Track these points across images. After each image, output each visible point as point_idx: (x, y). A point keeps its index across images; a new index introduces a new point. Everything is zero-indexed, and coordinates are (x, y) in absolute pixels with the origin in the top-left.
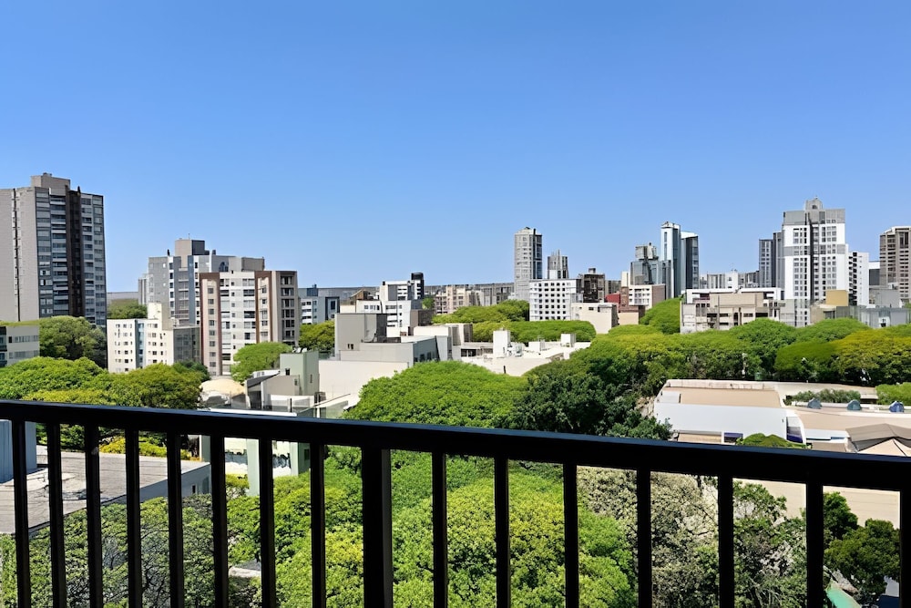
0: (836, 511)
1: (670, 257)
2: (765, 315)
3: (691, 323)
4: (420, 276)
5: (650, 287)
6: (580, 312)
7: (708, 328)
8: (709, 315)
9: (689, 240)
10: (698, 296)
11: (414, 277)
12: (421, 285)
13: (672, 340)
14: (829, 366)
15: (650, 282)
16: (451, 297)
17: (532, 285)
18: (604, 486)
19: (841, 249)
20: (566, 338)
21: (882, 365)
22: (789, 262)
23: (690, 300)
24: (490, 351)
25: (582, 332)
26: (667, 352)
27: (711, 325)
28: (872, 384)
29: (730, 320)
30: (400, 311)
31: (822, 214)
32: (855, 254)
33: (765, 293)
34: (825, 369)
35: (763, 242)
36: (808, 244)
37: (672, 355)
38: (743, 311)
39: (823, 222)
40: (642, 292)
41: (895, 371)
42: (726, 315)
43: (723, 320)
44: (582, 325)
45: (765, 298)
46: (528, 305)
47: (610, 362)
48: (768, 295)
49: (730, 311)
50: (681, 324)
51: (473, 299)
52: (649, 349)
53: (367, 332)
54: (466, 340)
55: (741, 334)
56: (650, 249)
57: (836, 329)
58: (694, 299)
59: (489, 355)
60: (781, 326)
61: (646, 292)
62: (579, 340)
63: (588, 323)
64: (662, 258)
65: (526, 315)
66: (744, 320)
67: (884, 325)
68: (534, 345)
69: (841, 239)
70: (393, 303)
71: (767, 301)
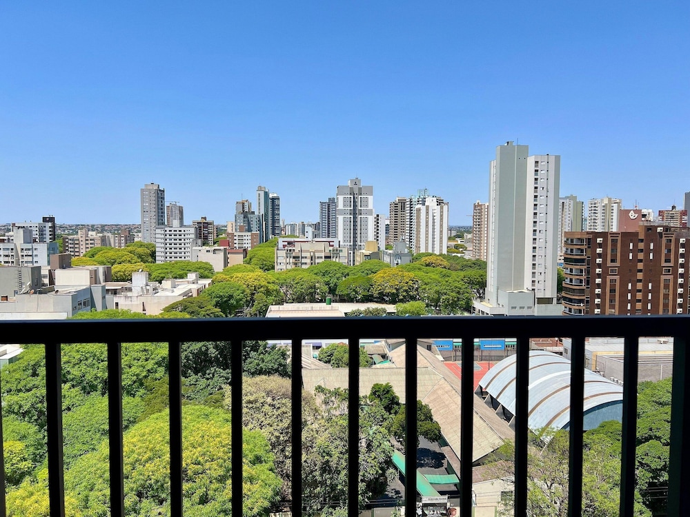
0: (387, 396)
1: (262, 212)
2: (330, 257)
3: (283, 263)
4: (52, 220)
5: (250, 234)
6: (199, 254)
7: (294, 266)
8: (294, 257)
9: (273, 199)
10: (286, 243)
11: (45, 219)
12: (53, 227)
13: (270, 275)
14: (368, 291)
15: (249, 230)
16: (83, 239)
17: (158, 231)
18: (250, 405)
19: (370, 212)
20: (192, 276)
21: (397, 290)
22: (340, 219)
23: (281, 246)
24: (130, 290)
25: (204, 271)
26: (267, 285)
27: (296, 264)
28: (393, 302)
29: (308, 261)
30: (35, 253)
31: (360, 189)
32: (378, 216)
33: (329, 242)
34: (366, 293)
35: (322, 203)
36: (352, 208)
37: (271, 287)
38: (317, 255)
39: (361, 194)
40: (244, 238)
41: (404, 294)
42: (306, 257)
43: (304, 261)
44: (203, 265)
45: (330, 246)
46: (154, 247)
47: (231, 297)
48: (331, 243)
49: (308, 255)
50: (276, 264)
51: (104, 240)
52: (255, 283)
53: (21, 284)
54: (106, 281)
55: (316, 271)
56: (246, 204)
57: (372, 267)
58: (284, 246)
59: (129, 294)
60: (341, 266)
61: (246, 238)
62: (202, 277)
63: (206, 263)
64: (256, 213)
65: (153, 255)
66: (317, 261)
67: (397, 264)
68: (167, 284)
69: (370, 206)
70: (29, 246)
71: (331, 248)
